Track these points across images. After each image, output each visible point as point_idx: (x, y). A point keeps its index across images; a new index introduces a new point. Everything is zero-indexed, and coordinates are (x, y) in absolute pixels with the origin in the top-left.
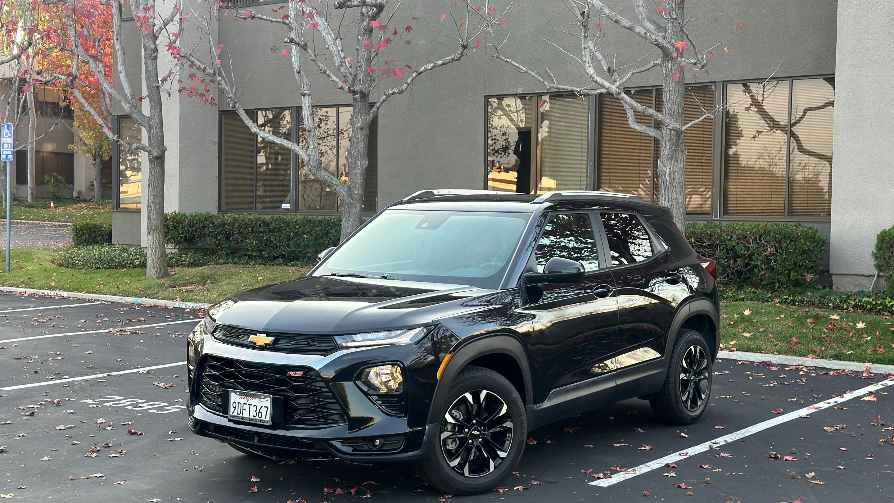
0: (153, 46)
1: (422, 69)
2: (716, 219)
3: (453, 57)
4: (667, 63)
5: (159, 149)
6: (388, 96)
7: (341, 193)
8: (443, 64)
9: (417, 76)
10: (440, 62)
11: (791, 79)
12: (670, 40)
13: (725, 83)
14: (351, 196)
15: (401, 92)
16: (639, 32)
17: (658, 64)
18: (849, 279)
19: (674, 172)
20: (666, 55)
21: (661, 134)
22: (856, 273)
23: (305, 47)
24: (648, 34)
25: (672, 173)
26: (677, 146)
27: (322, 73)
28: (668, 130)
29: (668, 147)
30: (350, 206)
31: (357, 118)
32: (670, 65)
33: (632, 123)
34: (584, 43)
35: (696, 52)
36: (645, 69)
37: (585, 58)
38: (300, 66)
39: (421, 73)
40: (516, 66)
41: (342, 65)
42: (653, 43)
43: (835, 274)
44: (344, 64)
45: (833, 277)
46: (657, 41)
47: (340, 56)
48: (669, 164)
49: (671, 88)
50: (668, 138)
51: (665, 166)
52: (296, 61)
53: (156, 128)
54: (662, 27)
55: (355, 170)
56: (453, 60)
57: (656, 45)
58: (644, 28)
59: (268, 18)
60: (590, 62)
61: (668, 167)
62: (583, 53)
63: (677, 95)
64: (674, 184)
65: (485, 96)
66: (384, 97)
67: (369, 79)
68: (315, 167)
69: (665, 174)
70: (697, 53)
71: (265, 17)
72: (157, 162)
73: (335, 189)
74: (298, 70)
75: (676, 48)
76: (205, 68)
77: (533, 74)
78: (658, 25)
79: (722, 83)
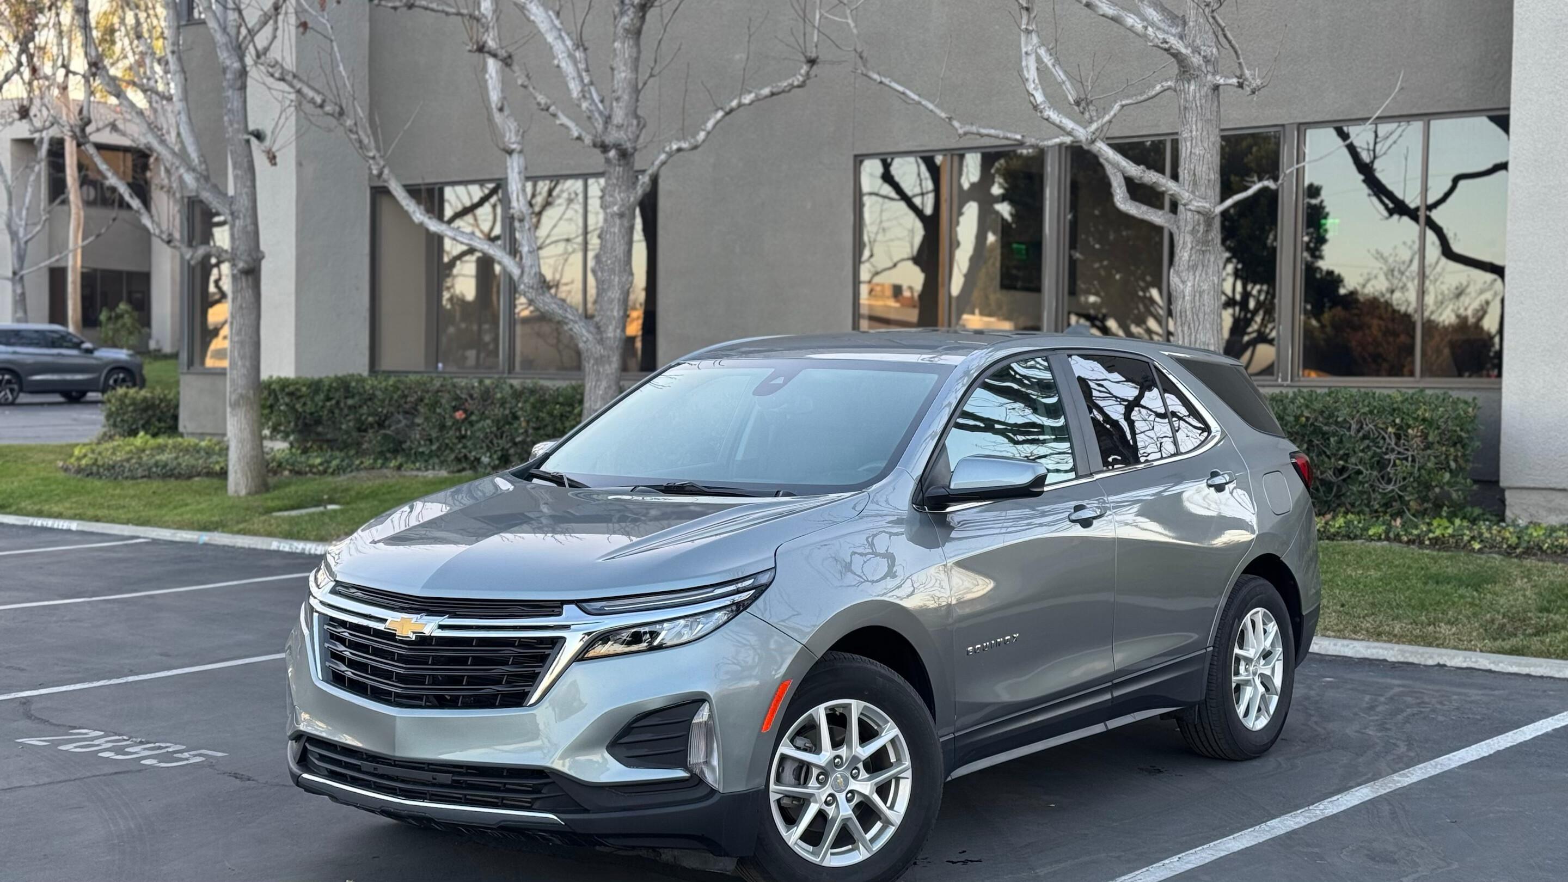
0: (237, 65)
1: (734, 103)
2: (1285, 383)
3: (790, 81)
4: (1186, 86)
5: (250, 255)
6: (670, 155)
7: (582, 336)
8: (773, 94)
9: (723, 117)
10: (766, 91)
11: (1426, 119)
12: (1194, 41)
13: (1302, 127)
14: (601, 341)
15: (695, 148)
16: (1133, 26)
17: (1169, 88)
18: (1536, 497)
19: (1201, 293)
20: (1185, 69)
21: (1176, 222)
22: (1551, 486)
23: (509, 61)
24: (1150, 29)
25: (1197, 295)
26: (1206, 243)
27: (542, 110)
28: (1189, 214)
29: (1189, 246)
30: (600, 360)
31: (612, 196)
32: (1192, 87)
33: (1122, 200)
34: (1026, 44)
35: (1240, 64)
36: (1145, 97)
37: (1028, 71)
38: (504, 98)
39: (731, 111)
40: (898, 91)
41: (584, 97)
42: (1159, 47)
43: (1510, 488)
44: (588, 96)
45: (1508, 494)
46: (1167, 43)
47: (582, 80)
48: (1191, 278)
49: (1194, 133)
50: (1189, 228)
51: (1183, 282)
52: (494, 88)
53: (244, 216)
54: (1177, 17)
55: (610, 294)
56: (792, 87)
57: (1166, 50)
58: (1143, 18)
59: (440, 8)
60: (1037, 81)
61: (1189, 284)
62: (1024, 64)
63: (1206, 145)
64: (1201, 315)
65: (856, 156)
66: (663, 157)
67: (635, 122)
68: (532, 288)
69: (1184, 298)
70: (1244, 64)
71: (434, 6)
72: (247, 280)
73: (571, 330)
74: (499, 105)
75: (1205, 57)
76: (324, 101)
77: (931, 106)
78: (1170, 12)
79: (1295, 126)
